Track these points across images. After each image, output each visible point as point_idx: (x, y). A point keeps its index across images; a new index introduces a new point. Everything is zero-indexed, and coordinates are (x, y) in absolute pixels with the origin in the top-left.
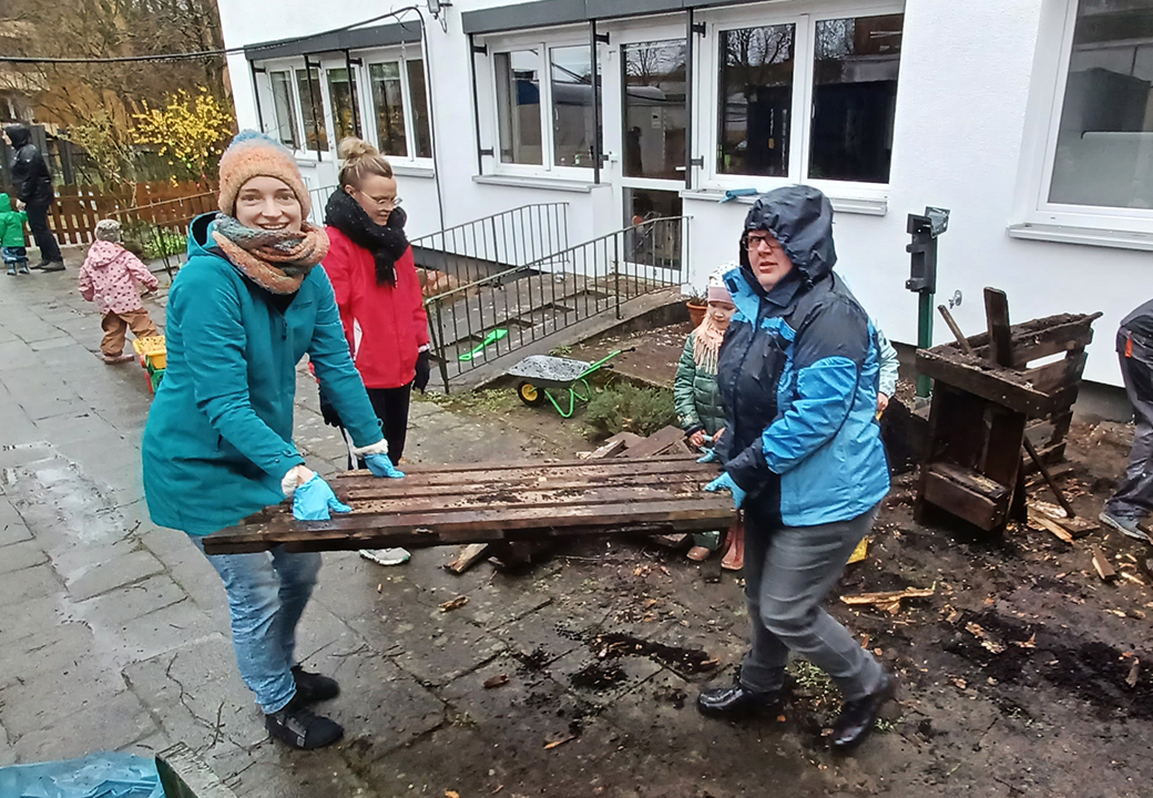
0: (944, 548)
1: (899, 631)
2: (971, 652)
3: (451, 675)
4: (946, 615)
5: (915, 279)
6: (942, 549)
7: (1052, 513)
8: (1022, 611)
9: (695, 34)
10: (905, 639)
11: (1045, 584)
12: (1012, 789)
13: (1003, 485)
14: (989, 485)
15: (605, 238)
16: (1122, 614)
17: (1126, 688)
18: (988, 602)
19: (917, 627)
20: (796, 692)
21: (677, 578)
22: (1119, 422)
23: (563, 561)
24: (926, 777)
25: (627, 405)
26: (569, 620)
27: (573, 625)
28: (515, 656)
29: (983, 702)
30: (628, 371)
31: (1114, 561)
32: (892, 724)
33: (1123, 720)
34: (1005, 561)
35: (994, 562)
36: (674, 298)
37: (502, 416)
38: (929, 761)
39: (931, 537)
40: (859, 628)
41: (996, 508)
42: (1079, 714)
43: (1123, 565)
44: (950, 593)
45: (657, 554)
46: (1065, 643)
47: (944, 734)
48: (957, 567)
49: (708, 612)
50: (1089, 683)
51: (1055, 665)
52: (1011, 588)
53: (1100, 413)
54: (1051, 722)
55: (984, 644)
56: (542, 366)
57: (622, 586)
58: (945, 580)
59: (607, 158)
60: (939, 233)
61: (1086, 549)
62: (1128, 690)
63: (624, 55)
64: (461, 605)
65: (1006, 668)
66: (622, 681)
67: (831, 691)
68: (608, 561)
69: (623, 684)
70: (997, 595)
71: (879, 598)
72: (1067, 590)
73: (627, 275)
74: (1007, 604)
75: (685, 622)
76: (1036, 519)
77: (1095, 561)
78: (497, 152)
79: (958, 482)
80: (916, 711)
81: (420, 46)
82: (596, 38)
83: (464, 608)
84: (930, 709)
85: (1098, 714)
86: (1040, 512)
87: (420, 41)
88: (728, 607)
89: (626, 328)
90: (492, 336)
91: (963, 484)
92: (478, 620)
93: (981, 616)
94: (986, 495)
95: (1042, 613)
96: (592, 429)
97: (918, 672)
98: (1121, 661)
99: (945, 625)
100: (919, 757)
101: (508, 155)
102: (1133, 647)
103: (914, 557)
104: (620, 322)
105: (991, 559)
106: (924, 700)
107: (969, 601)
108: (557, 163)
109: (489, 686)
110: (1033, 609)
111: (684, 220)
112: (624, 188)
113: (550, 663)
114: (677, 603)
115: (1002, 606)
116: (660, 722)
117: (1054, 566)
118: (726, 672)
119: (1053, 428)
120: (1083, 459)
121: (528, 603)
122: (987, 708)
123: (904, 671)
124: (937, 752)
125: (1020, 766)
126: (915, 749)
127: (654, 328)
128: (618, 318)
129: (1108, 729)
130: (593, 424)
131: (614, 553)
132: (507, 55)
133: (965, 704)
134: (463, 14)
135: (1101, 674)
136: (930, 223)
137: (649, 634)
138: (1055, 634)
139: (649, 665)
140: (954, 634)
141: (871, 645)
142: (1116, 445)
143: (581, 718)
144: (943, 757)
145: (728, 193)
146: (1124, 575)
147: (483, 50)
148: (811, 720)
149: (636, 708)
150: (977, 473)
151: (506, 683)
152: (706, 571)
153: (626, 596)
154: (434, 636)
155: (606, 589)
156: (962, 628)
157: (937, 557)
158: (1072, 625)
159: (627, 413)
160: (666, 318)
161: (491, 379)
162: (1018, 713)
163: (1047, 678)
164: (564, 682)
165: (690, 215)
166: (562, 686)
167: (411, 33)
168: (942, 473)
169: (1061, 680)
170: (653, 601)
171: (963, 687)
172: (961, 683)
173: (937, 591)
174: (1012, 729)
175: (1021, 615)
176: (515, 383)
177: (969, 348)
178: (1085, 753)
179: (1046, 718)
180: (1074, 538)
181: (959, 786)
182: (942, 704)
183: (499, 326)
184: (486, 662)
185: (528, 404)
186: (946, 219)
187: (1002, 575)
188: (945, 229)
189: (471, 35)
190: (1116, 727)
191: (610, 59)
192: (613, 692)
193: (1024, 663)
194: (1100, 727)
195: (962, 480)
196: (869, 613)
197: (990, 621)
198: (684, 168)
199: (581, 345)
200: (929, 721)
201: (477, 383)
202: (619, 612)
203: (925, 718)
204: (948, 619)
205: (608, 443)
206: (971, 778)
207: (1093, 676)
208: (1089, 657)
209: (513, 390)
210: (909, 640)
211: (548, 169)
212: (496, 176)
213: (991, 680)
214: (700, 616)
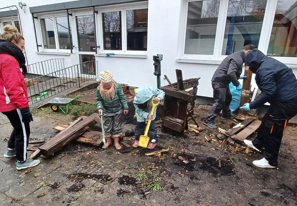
0: (170, 138)
1: (162, 161)
2: (181, 164)
3: (25, 195)
4: (173, 155)
5: (156, 72)
6: (169, 138)
7: (194, 126)
8: (191, 151)
9: (95, 13)
10: (163, 163)
11: (195, 144)
12: (197, 201)
13: (183, 120)
14: (180, 121)
15: (74, 66)
16: (214, 149)
17: (219, 168)
18: (183, 150)
19: (166, 159)
20: (136, 183)
21: (100, 154)
22: (204, 105)
23: (65, 154)
24: (175, 202)
25: (83, 109)
26: (66, 171)
27: (68, 173)
28: (48, 185)
29: (186, 177)
30: (83, 100)
31: (210, 137)
32: (164, 187)
33: (220, 176)
34: (185, 139)
35: (182, 140)
36: (95, 82)
37: (46, 114)
38: (175, 197)
39: (166, 135)
40: (151, 162)
41: (182, 126)
42: (209, 177)
43: (212, 137)
44: (173, 149)
45: (93, 148)
46: (203, 158)
47: (178, 188)
48: (173, 142)
49: (109, 163)
50: (210, 168)
51: (201, 164)
52: (188, 146)
53: (199, 103)
54: (203, 180)
55: (184, 161)
56: (58, 100)
57: (83, 158)
58: (171, 146)
59: (74, 46)
60: (161, 60)
61: (203, 134)
62: (220, 168)
63: (77, 19)
64: (30, 171)
65: (190, 167)
66: (84, 188)
67: (146, 181)
68: (79, 152)
69: (84, 189)
70: (185, 148)
71: (155, 153)
72: (201, 145)
73: (81, 77)
74: (187, 150)
75: (103, 167)
76: (190, 128)
77: (205, 137)
78: (43, 46)
79: (172, 121)
80: (169, 183)
81: (18, 17)
82: (68, 14)
83: (31, 172)
84: (173, 181)
85: (214, 176)
86: (191, 127)
87: (17, 15)
88: (115, 161)
89: (82, 90)
90: (43, 94)
91: (173, 121)
92: (36, 175)
93: (181, 154)
94: (179, 123)
95: (196, 151)
96: (73, 116)
97: (168, 172)
98: (216, 161)
99: (173, 158)
100: (172, 196)
101: (46, 46)
102: (218, 157)
103: (163, 141)
104: (80, 88)
105: (181, 139)
106: (171, 179)
107: (178, 151)
108: (60, 48)
109: (38, 197)
110: (194, 151)
111: (96, 62)
112: (79, 54)
113: (60, 186)
114: (100, 161)
115: (186, 151)
116: (96, 199)
117: (196, 139)
118: (116, 180)
119: (191, 106)
120: (197, 113)
121: (53, 168)
122: (187, 179)
123: (165, 172)
124: (176, 194)
125: (198, 194)
126: (171, 194)
127: (90, 90)
128: (80, 87)
129: (217, 179)
130: (73, 114)
131: (81, 149)
132: (44, 20)
133: (182, 178)
134: (30, 8)
135: (212, 165)
136: (158, 58)
137: (92, 172)
138: (200, 156)
139: (93, 181)
140: (176, 160)
141: (155, 166)
142: (204, 110)
143: (70, 202)
144: (178, 195)
145: (107, 54)
146: (213, 139)
147: (37, 18)
148: (141, 190)
149: (88, 196)
150: (176, 118)
151: (45, 195)
152: (108, 151)
153: (85, 161)
154: (20, 183)
155: (79, 160)
156: (177, 157)
157: (168, 140)
158: (204, 154)
159: (83, 111)
160: (93, 87)
161: (43, 105)
162: (195, 179)
163: (200, 168)
164: (65, 191)
165: (97, 60)
166: (64, 193)
167: (15, 13)
168: (168, 118)
169: (204, 168)
170: (93, 162)
171: (180, 174)
172: (180, 173)
173: (170, 149)
174: (194, 183)
175: (191, 152)
176: (50, 106)
177: (172, 86)
178: (213, 187)
179: (202, 179)
180: (200, 132)
181: (184, 202)
182: (176, 179)
183: (45, 91)
184: (38, 189)
185: (54, 111)
186: (162, 57)
187: (185, 143)
188: (162, 60)
189: (32, 14)
190: (219, 178)
191: (73, 20)
192: (81, 192)
193: (194, 165)
194: (215, 179)
195: (173, 120)
196: (153, 157)
197: (184, 155)
198: (95, 49)
199: (70, 95)
200: (173, 185)
201: (38, 106)
202: (82, 166)
203: (172, 184)
204: (174, 156)
205: (78, 119)
206: (186, 200)
207: (211, 166)
208: (209, 161)
209: (50, 108)
210: (165, 163)
211: (58, 50)
212: (43, 52)
213: (187, 171)
214: (107, 164)
